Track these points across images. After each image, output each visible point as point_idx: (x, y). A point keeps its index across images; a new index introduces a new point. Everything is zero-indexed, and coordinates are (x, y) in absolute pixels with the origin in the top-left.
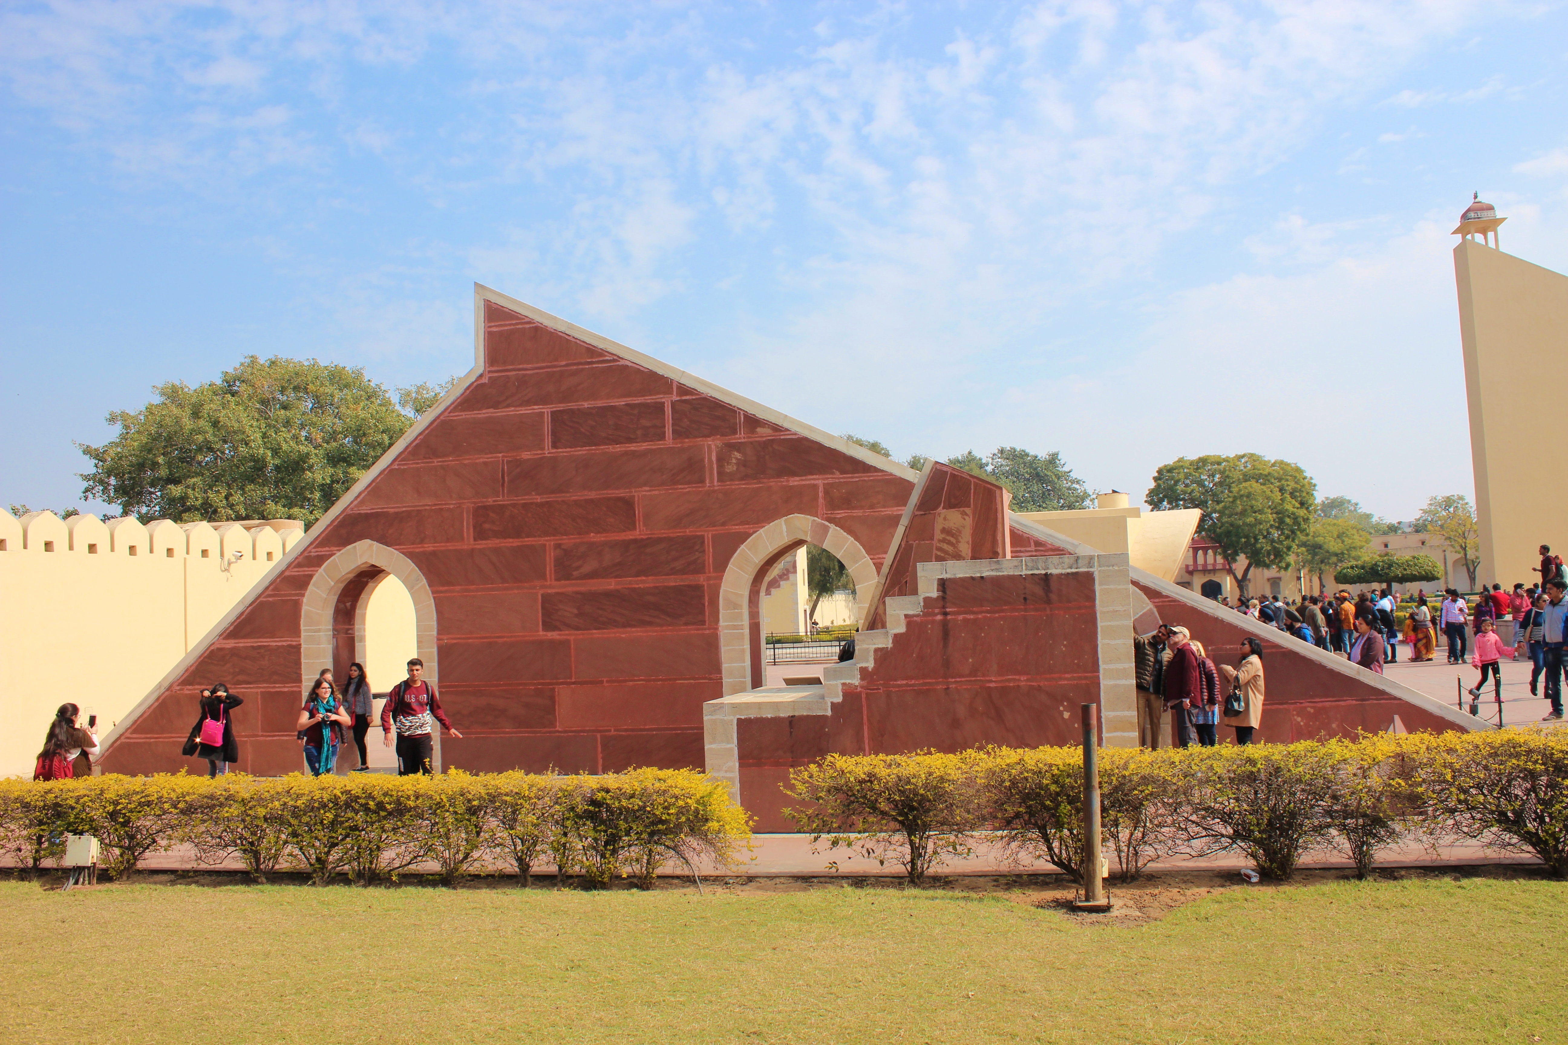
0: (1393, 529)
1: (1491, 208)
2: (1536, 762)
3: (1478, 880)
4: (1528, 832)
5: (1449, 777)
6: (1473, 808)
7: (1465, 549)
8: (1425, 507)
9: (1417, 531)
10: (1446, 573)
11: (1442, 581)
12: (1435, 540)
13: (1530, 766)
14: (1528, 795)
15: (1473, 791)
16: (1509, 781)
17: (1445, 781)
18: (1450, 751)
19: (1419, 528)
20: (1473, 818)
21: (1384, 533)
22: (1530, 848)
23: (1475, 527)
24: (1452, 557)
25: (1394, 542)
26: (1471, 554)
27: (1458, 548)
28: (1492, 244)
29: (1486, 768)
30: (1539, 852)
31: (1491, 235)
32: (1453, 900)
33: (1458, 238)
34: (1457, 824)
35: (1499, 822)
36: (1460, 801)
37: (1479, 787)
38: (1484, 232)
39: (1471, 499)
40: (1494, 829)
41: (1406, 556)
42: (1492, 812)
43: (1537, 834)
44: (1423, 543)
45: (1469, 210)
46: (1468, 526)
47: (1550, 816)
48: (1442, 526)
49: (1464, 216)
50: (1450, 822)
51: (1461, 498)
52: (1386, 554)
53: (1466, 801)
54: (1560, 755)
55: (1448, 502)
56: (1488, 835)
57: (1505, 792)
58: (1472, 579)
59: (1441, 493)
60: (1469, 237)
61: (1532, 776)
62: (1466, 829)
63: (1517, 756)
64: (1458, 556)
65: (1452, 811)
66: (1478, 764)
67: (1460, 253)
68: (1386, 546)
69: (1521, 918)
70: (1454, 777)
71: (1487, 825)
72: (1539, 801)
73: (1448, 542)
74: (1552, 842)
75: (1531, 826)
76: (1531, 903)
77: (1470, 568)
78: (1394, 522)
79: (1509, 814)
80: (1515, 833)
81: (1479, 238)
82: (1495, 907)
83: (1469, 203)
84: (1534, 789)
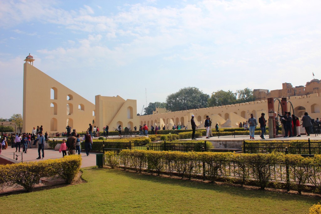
0: (4, 120)
1: (32, 57)
2: (25, 169)
3: (11, 195)
4: (23, 184)
5: (6, 174)
6: (11, 180)
7: (20, 125)
8: (12, 116)
9: (10, 121)
10: (15, 130)
11: (14, 132)
12: (13, 123)
13: (24, 170)
14: (23, 176)
15: (12, 176)
16: (20, 174)
17: (6, 175)
18: (7, 168)
19: (10, 120)
20: (11, 182)
21: (2, 121)
22: (23, 187)
23: (22, 121)
24: (17, 127)
25: (4, 123)
26: (21, 127)
27: (18, 125)
28: (32, 64)
29: (15, 171)
30: (25, 187)
31: (32, 62)
32: (5, 201)
33: (25, 62)
34: (8, 184)
35: (17, 182)
36: (9, 179)
37: (13, 175)
38: (30, 61)
39: (22, 115)
40: (16, 184)
41: (7, 126)
42: (16, 180)
43: (24, 184)
44: (11, 124)
45: (28, 56)
46: (21, 121)
47: (27, 180)
48: (15, 121)
49: (27, 58)
50: (6, 184)
51: (20, 115)
52: (2, 126)
53: (10, 179)
54: (30, 167)
55: (17, 115)
56: (14, 185)
57: (19, 176)
58: (21, 131)
59: (16, 114)
60: (27, 62)
61: (25, 172)
62: (10, 185)
63: (21, 168)
64: (18, 127)
65: (7, 181)
66: (13, 171)
67: (25, 65)
68: (2, 124)
69: (19, 202)
70: (8, 174)
71: (14, 183)
72: (25, 177)
73: (16, 124)
74: (27, 185)
75: (23, 182)
76: (22, 198)
77: (20, 129)
78: (5, 119)
79: (19, 180)
80: (20, 184)
81: (29, 62)
82: (14, 200)
83: (28, 55)
84: (25, 175)
